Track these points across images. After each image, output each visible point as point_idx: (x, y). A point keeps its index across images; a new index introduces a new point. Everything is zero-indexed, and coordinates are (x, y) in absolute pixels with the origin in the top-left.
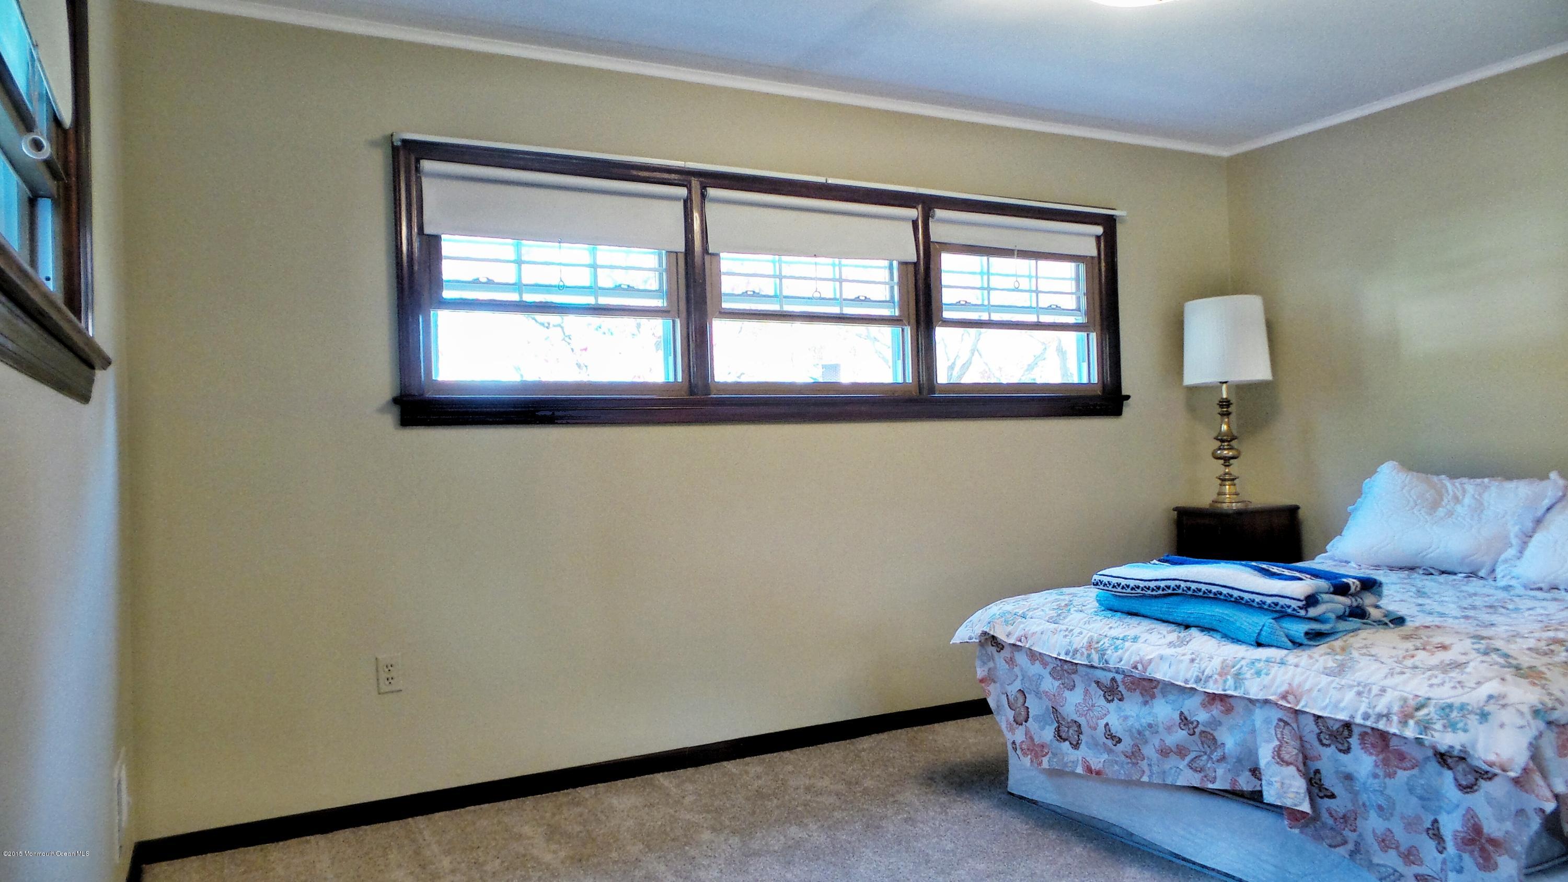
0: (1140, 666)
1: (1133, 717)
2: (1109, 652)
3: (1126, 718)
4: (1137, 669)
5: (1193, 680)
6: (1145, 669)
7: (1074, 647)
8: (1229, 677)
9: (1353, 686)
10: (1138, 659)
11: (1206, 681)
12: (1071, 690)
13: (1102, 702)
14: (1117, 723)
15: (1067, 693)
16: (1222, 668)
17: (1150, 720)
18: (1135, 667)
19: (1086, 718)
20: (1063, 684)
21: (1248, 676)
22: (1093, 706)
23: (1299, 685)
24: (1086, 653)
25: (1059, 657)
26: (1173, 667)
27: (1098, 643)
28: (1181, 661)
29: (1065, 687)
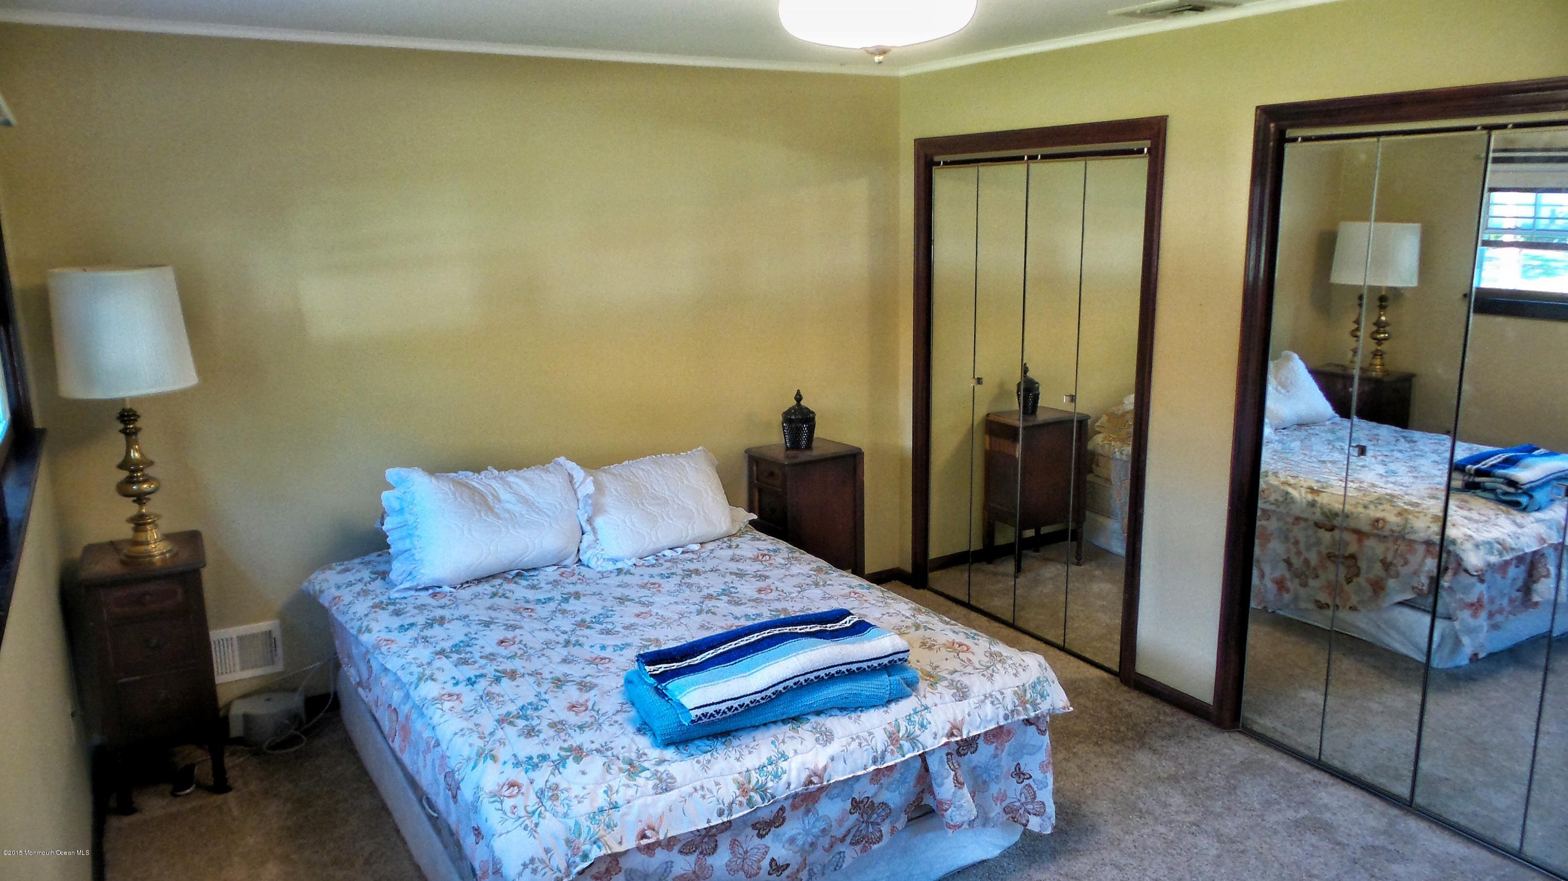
0: (815, 779)
1: (799, 834)
2: (770, 784)
3: (792, 840)
4: (813, 783)
5: (871, 761)
6: (821, 778)
7: (727, 803)
8: (902, 742)
9: (983, 701)
10: (807, 773)
11: (883, 757)
12: (713, 854)
13: (757, 841)
14: (783, 851)
15: (710, 860)
16: (890, 737)
17: (821, 825)
18: (811, 782)
19: (743, 870)
20: (701, 853)
21: (918, 732)
22: (746, 852)
23: (955, 720)
24: (744, 800)
25: (712, 824)
26: (849, 761)
27: (749, 782)
28: (852, 753)
29: (705, 855)
